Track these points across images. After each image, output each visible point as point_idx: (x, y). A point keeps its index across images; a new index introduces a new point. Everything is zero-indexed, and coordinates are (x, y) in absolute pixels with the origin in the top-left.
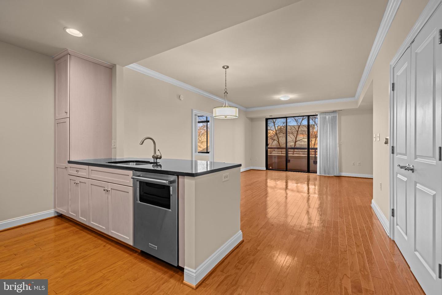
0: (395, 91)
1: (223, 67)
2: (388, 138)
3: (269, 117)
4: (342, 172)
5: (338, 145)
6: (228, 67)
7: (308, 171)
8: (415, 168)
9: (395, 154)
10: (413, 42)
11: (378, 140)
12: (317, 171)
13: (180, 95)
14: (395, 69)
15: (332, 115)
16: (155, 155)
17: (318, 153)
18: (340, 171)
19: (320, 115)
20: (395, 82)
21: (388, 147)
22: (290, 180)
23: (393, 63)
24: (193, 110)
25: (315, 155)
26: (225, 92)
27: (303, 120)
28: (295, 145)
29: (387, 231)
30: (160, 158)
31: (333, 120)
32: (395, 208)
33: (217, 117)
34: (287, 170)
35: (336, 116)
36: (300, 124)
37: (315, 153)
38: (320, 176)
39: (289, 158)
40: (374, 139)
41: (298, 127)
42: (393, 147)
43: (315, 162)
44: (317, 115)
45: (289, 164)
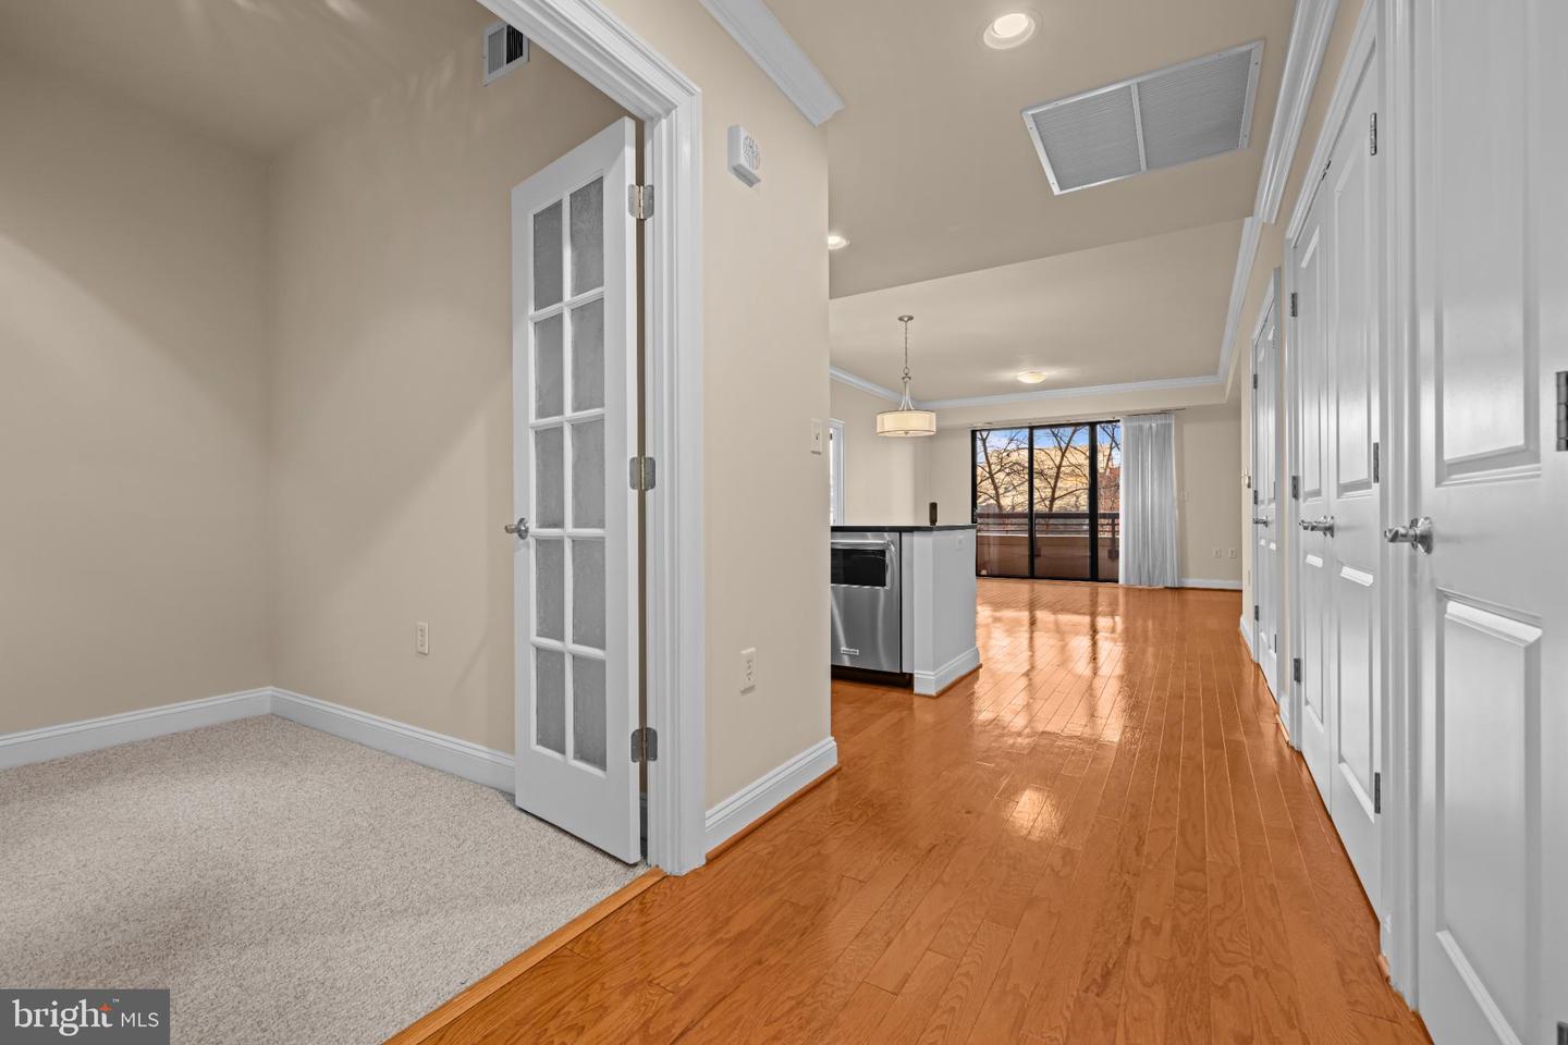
0: (1259, 389)
1: (901, 319)
2: (1251, 474)
3: (979, 426)
4: (1187, 577)
5: (1176, 504)
6: (911, 318)
7: (1094, 576)
10: (1267, 321)
12: (1118, 578)
14: (1258, 348)
15: (1159, 422)
17: (1122, 528)
18: (1182, 570)
19: (1126, 421)
20: (1259, 372)
23: (1255, 336)
25: (1113, 535)
26: (905, 375)
28: (1049, 508)
31: (1163, 436)
32: (1260, 604)
34: (1032, 575)
35: (1170, 425)
36: (1068, 445)
37: (1113, 528)
38: (1128, 589)
39: (1039, 544)
41: (1061, 453)
42: (1256, 492)
43: (1114, 555)
44: (1119, 421)
45: (1037, 561)
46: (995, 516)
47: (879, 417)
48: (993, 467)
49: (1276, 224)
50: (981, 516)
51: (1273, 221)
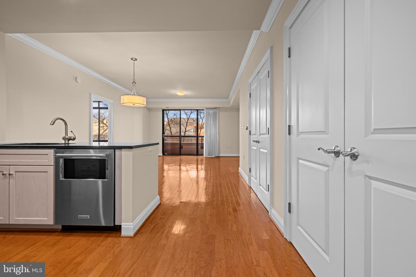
0: (251, 98)
1: (132, 59)
2: (248, 126)
3: (165, 108)
5: (218, 134)
6: (136, 60)
7: (197, 154)
8: (260, 141)
9: (251, 135)
10: (259, 72)
11: (243, 128)
12: (203, 154)
13: (76, 77)
14: (251, 85)
15: (214, 111)
16: (67, 137)
17: (204, 140)
18: (219, 153)
19: (206, 110)
20: (251, 93)
21: (248, 132)
22: (183, 163)
23: (250, 81)
24: (92, 94)
25: (202, 142)
26: (133, 82)
27: (191, 114)
28: (185, 134)
29: (247, 182)
30: (74, 139)
31: (215, 115)
32: (251, 168)
33: (125, 104)
34: (180, 154)
35: (217, 112)
36: (189, 117)
37: (202, 140)
38: (206, 158)
39: (182, 145)
40: (240, 128)
41: (187, 119)
42: (250, 131)
43: (202, 148)
44: (204, 110)
45: (182, 150)
46: (170, 136)
47: (122, 97)
48: (170, 122)
49: (268, 33)
50: (166, 136)
51: (267, 32)
